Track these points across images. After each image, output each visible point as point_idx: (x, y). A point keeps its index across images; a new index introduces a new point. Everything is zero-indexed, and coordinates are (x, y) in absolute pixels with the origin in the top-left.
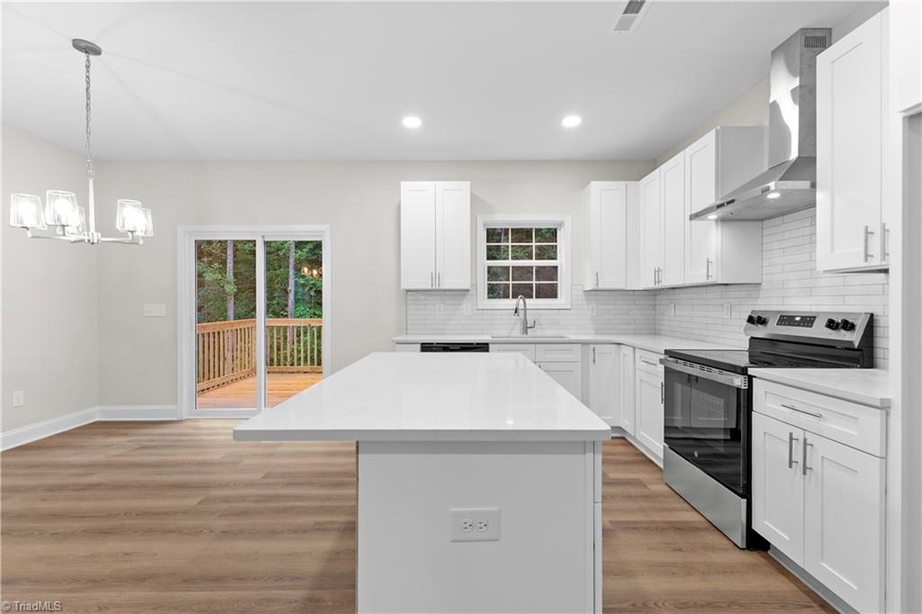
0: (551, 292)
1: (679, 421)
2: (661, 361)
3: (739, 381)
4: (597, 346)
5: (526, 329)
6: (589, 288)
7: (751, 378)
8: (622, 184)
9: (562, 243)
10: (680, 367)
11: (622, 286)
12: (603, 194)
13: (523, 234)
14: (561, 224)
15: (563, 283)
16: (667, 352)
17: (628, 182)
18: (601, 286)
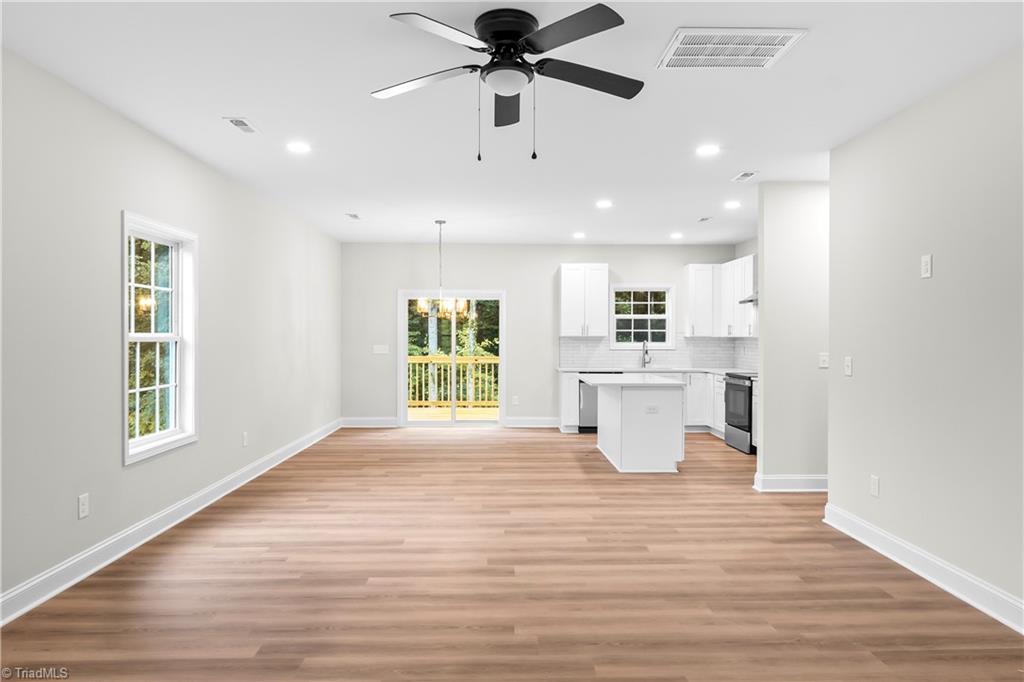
0: (660, 338)
1: (731, 410)
2: (724, 379)
3: (747, 383)
4: (692, 374)
5: (644, 363)
6: (688, 335)
7: (752, 381)
8: (710, 266)
9: (669, 303)
10: (733, 381)
11: (710, 335)
12: (698, 274)
13: (640, 296)
14: (668, 290)
15: (669, 331)
16: (727, 374)
17: (714, 265)
18: (697, 334)
